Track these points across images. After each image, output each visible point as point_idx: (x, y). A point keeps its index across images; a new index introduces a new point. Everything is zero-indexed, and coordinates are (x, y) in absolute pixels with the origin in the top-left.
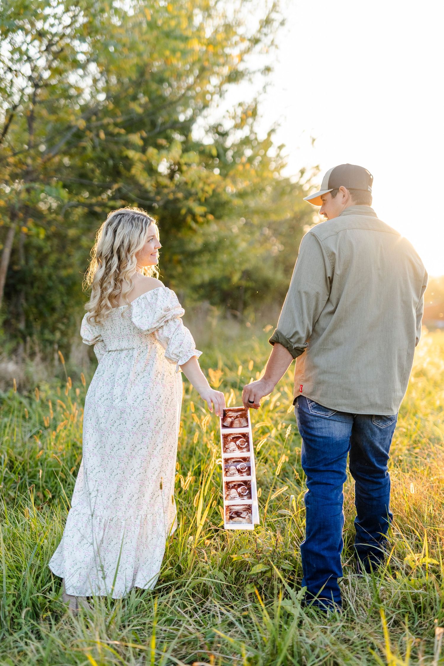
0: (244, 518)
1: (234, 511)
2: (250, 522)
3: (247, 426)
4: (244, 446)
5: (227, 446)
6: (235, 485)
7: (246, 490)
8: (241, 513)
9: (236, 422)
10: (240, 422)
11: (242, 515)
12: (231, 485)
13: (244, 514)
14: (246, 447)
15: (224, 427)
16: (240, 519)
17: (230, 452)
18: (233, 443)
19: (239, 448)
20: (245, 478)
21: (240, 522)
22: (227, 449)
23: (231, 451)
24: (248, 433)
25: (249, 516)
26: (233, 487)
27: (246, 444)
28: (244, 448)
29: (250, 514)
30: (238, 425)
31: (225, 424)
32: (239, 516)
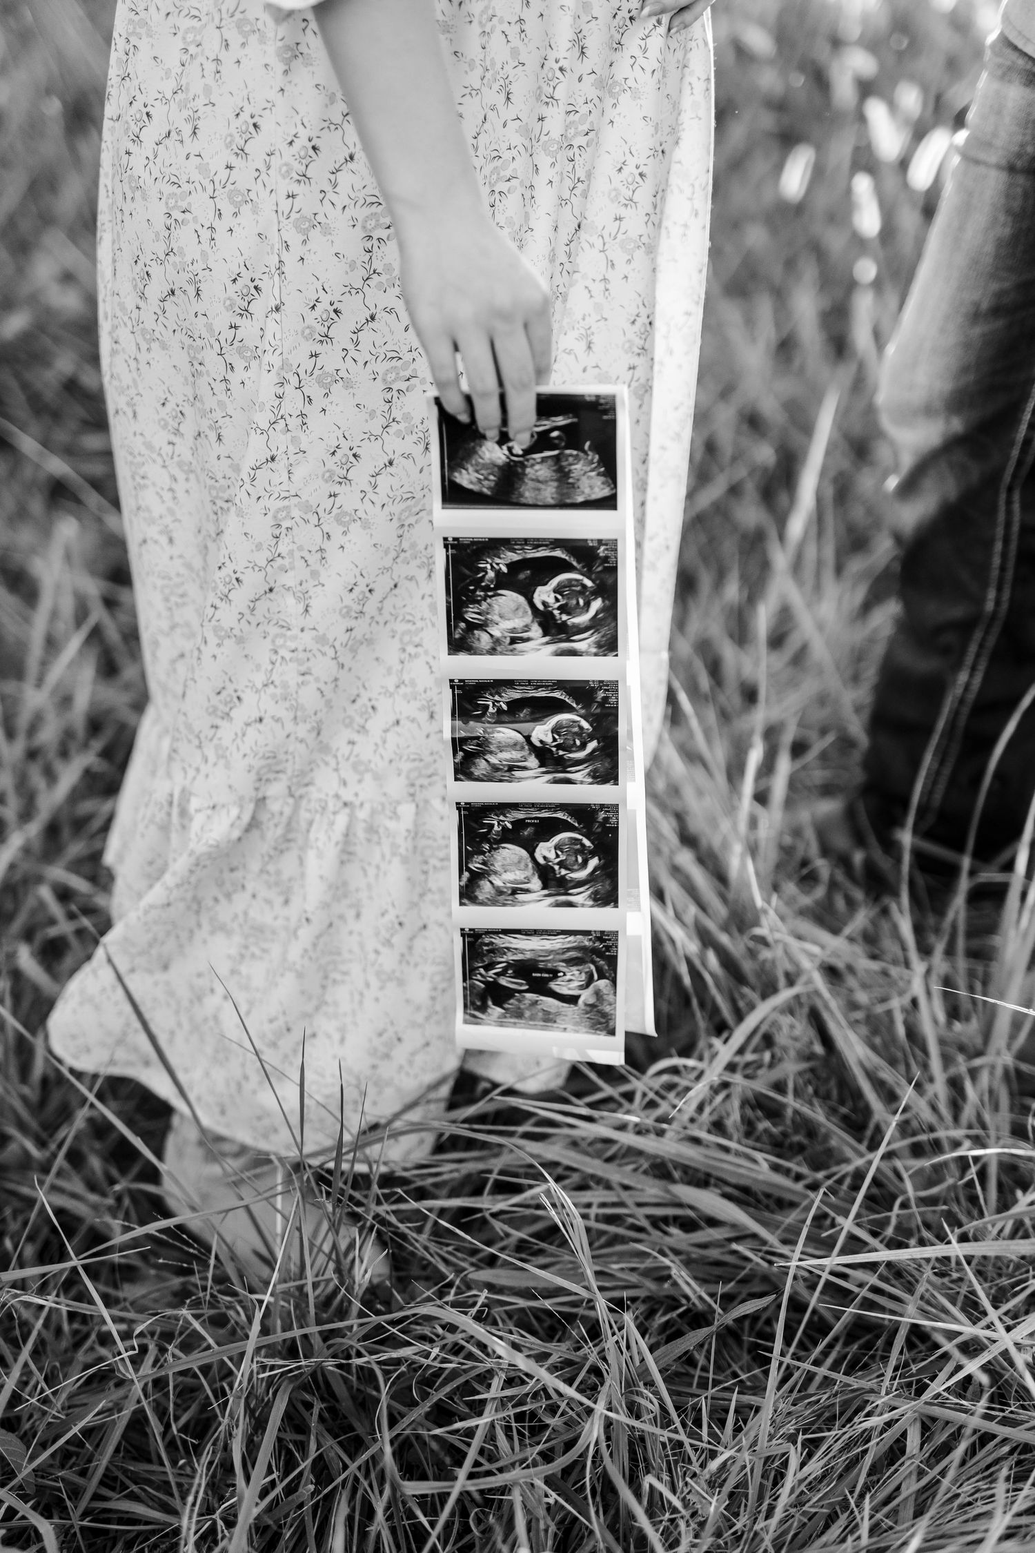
0: (573, 1000)
1: (510, 957)
2: (601, 1021)
3: (609, 502)
4: (583, 619)
5: (471, 614)
6: (519, 824)
7: (587, 854)
8: (555, 974)
9: (539, 470)
10: (563, 475)
11: (558, 986)
12: (496, 823)
13: (571, 979)
14: (594, 625)
15: (454, 495)
16: (549, 1003)
17: (492, 651)
18: (510, 599)
19: (552, 627)
20: (584, 791)
21: (549, 1019)
22: (472, 627)
23: (497, 641)
24: (613, 545)
25: (598, 993)
26: (510, 836)
27: (597, 604)
28: (580, 630)
29: (603, 984)
30: (549, 493)
31: (466, 478)
32: (541, 987)
